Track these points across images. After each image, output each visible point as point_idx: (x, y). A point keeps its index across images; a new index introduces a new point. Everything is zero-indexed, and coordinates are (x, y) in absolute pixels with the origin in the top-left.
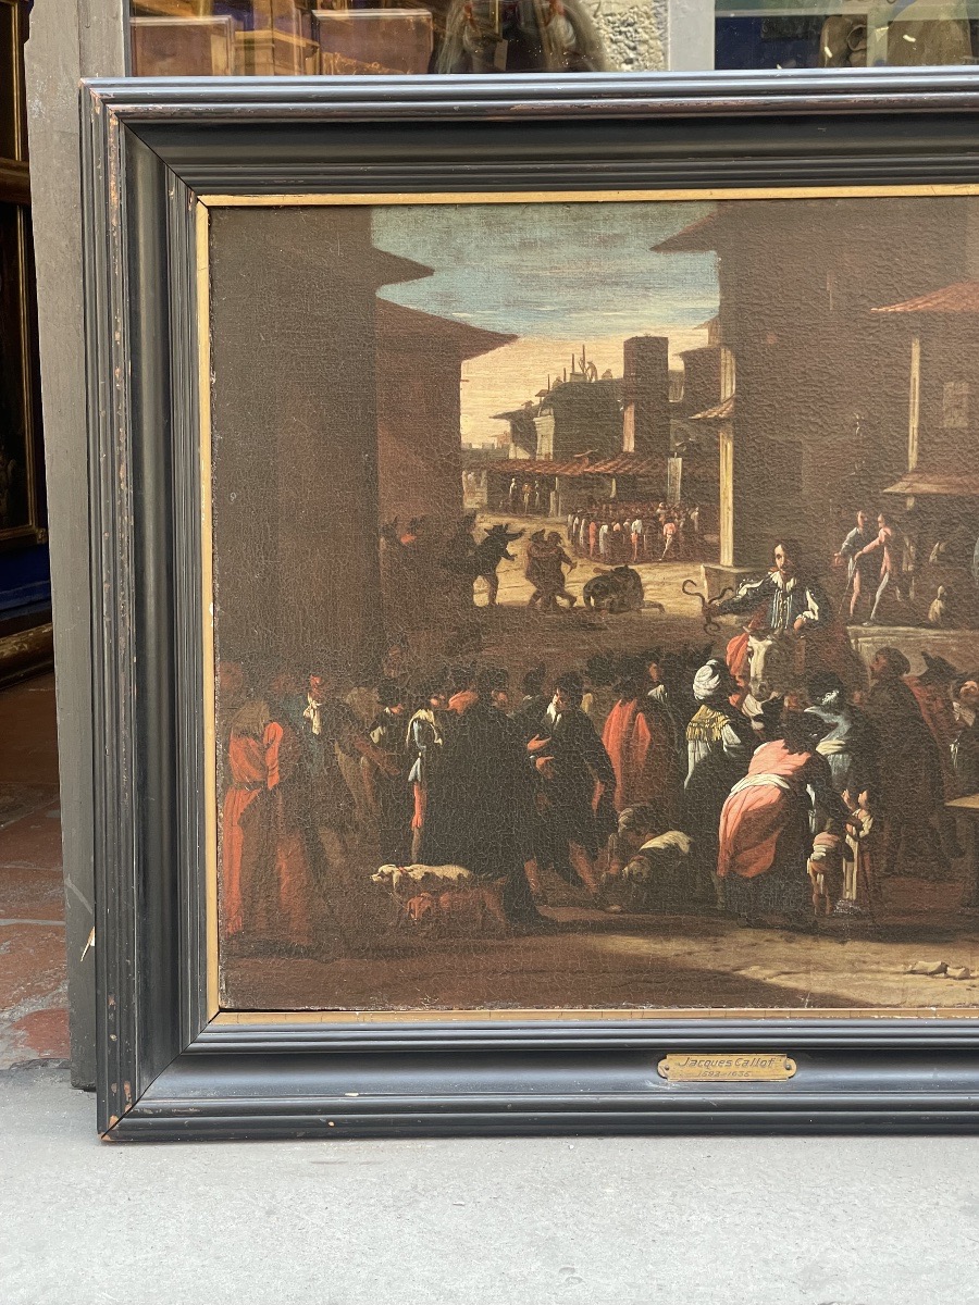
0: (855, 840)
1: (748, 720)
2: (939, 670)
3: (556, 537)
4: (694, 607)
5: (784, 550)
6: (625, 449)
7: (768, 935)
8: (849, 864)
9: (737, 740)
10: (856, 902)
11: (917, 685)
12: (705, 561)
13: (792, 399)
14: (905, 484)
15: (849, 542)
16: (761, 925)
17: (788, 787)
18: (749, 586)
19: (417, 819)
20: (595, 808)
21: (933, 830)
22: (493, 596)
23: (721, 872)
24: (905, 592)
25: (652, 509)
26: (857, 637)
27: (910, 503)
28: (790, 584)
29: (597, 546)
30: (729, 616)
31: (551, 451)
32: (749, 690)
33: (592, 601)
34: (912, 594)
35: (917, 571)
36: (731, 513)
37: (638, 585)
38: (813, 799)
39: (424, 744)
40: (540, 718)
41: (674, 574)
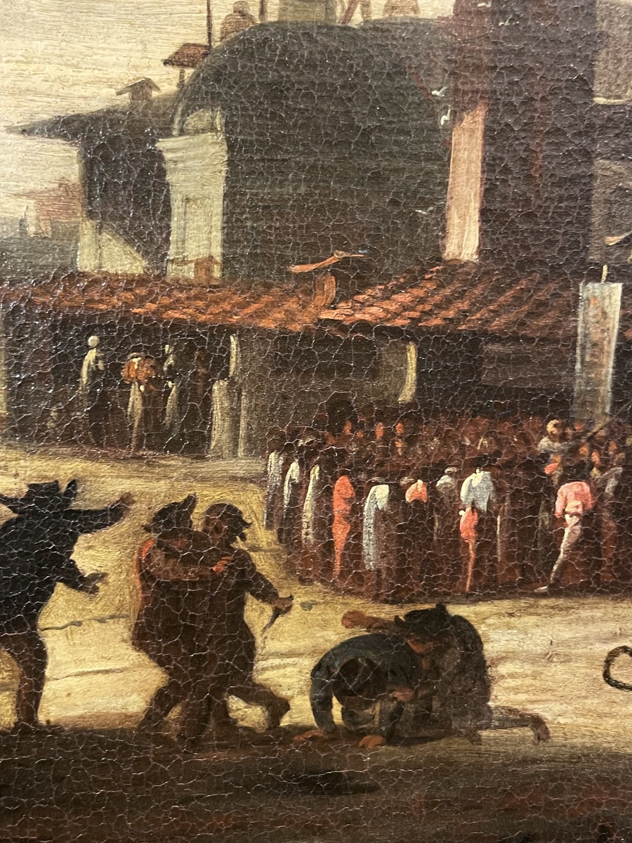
6: (450, 250)
22: (28, 698)
25: (526, 440)
29: (354, 549)
31: (217, 251)
33: (337, 710)
41: (580, 631)
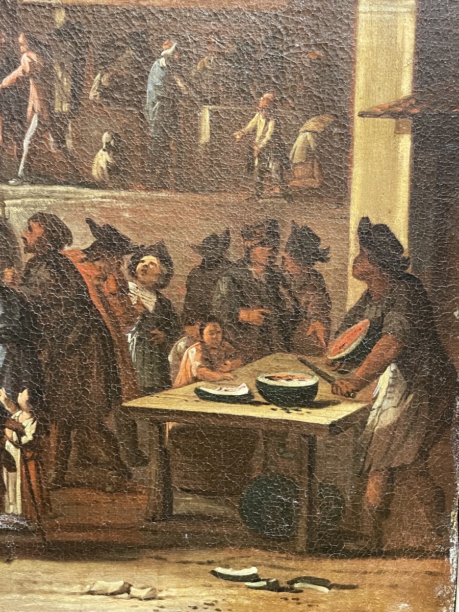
0: (16, 447)
2: (109, 241)
8: (11, 474)
10: (22, 517)
11: (82, 261)
21: (108, 435)
24: (61, 141)
26: (2, 199)
27: (60, 17)
34: (69, 143)
35: (73, 113)
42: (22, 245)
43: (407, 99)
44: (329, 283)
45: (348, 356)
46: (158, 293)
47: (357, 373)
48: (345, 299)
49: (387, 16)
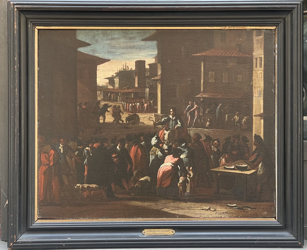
0: (189, 178)
1: (164, 150)
2: (208, 138)
3: (119, 107)
4: (152, 123)
5: (172, 110)
6: (135, 86)
7: (169, 201)
8: (188, 184)
9: (162, 155)
10: (189, 193)
11: (203, 142)
12: (154, 113)
13: (174, 75)
14: (201, 95)
15: (188, 108)
16: (167, 199)
17: (173, 166)
18: (164, 118)
19: (86, 173)
20: (128, 171)
21: (207, 176)
22: (104, 120)
23: (158, 186)
24: (201, 120)
26: (189, 131)
27: (202, 99)
28: (174, 118)
29: (129, 109)
30: (160, 125)
31: (118, 87)
32: (164, 143)
33: (128, 122)
34: (202, 121)
35: (203, 115)
36: (160, 101)
37: (139, 119)
38: (179, 169)
39: (87, 155)
40: (115, 149)
41: (147, 116)
42: (192, 139)
43: (262, 113)
44: (249, 146)
45: (253, 160)
46: (217, 148)
47: (255, 164)
48: (252, 149)
49: (258, 99)
